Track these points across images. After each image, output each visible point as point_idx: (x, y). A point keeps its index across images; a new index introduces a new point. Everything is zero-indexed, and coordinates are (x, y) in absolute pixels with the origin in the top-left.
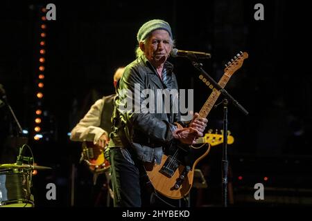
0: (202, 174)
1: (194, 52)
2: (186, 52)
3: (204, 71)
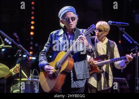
0: (126, 81)
1: (120, 23)
2: (116, 22)
3: (125, 32)
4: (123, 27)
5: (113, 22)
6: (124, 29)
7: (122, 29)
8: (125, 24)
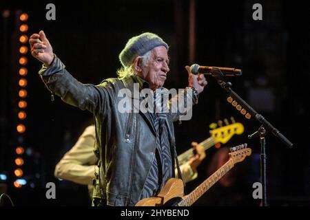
1: (220, 68)
2: (211, 67)
3: (233, 92)
4: (227, 79)
5: (204, 67)
6: (230, 83)
7: (225, 83)
8: (232, 71)
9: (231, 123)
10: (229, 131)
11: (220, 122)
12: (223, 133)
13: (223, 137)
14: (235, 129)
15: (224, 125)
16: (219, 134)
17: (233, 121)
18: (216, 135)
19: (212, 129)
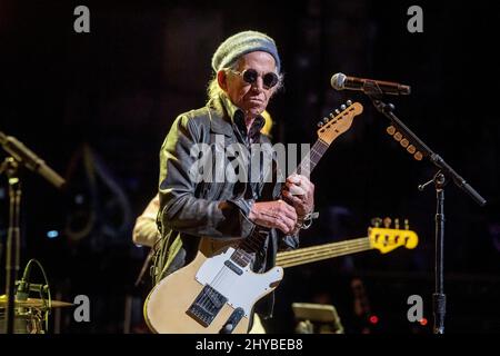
0: (335, 315)
1: (377, 82)
2: (362, 80)
3: (396, 119)
4: (387, 99)
5: (352, 79)
6: (392, 105)
8: (396, 87)
9: (402, 227)
10: (396, 239)
11: (388, 221)
12: (387, 238)
13: (385, 245)
14: (406, 239)
15: (392, 226)
16: (382, 238)
17: (407, 227)
18: (377, 237)
19: (373, 226)
